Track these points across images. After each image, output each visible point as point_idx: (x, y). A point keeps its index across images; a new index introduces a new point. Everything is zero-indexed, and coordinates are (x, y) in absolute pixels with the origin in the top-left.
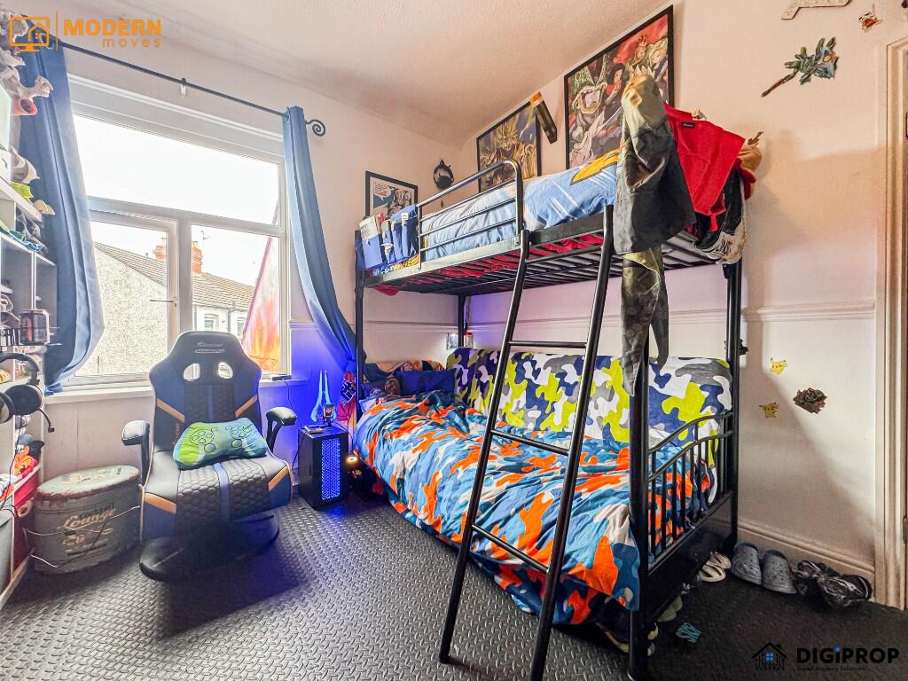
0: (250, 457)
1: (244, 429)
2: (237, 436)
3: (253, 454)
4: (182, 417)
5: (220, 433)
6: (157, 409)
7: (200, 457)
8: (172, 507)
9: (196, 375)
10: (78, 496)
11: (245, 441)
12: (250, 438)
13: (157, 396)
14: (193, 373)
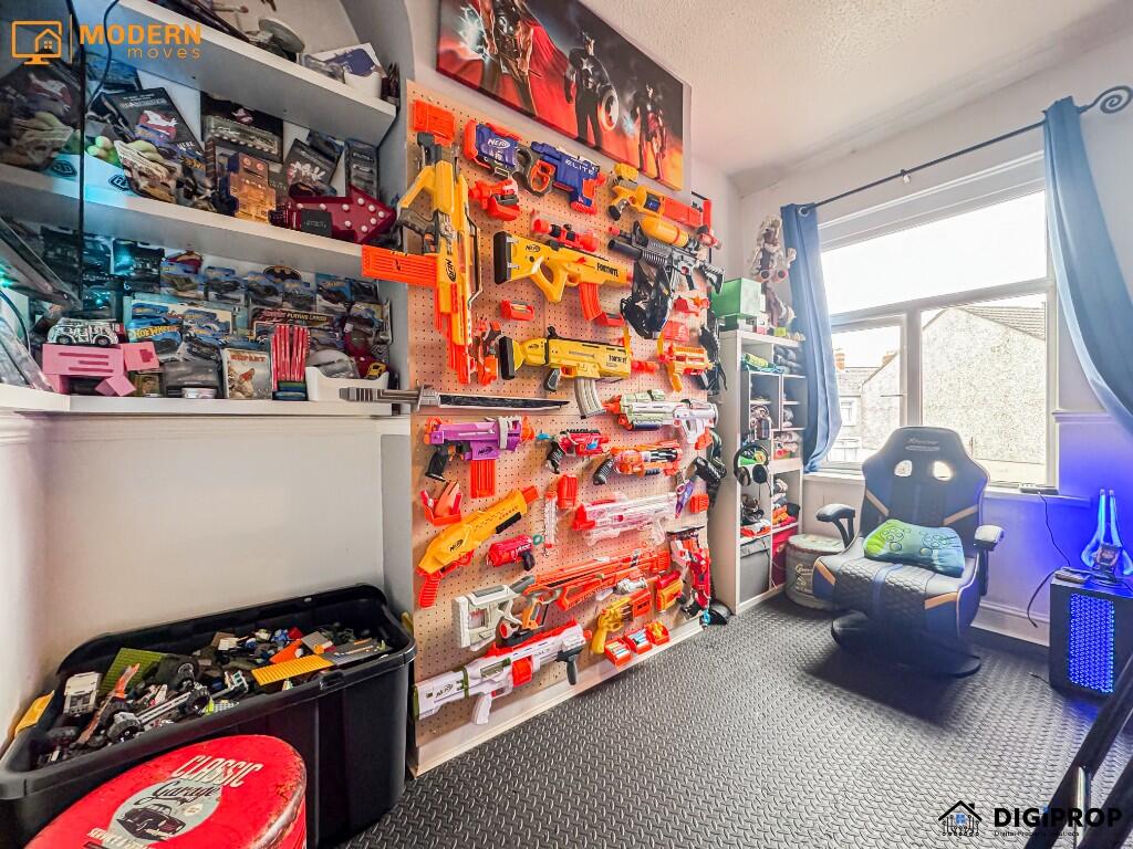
0: (937, 571)
1: (941, 539)
2: (928, 544)
3: (941, 569)
4: (885, 511)
5: (911, 535)
6: (865, 497)
7: (883, 552)
8: (832, 580)
9: (908, 473)
10: (803, 551)
11: (936, 552)
12: (943, 551)
13: (868, 486)
14: (904, 469)
